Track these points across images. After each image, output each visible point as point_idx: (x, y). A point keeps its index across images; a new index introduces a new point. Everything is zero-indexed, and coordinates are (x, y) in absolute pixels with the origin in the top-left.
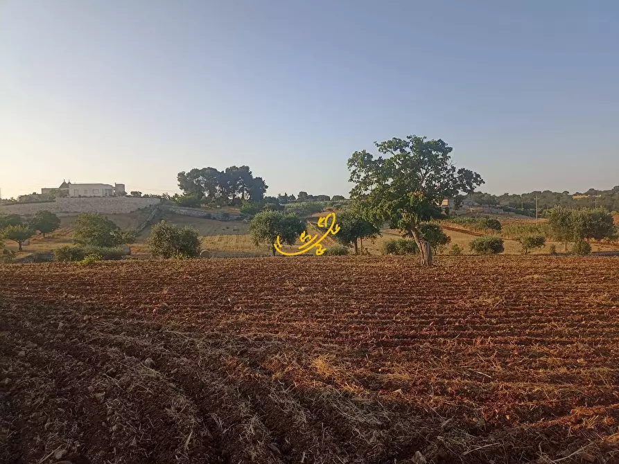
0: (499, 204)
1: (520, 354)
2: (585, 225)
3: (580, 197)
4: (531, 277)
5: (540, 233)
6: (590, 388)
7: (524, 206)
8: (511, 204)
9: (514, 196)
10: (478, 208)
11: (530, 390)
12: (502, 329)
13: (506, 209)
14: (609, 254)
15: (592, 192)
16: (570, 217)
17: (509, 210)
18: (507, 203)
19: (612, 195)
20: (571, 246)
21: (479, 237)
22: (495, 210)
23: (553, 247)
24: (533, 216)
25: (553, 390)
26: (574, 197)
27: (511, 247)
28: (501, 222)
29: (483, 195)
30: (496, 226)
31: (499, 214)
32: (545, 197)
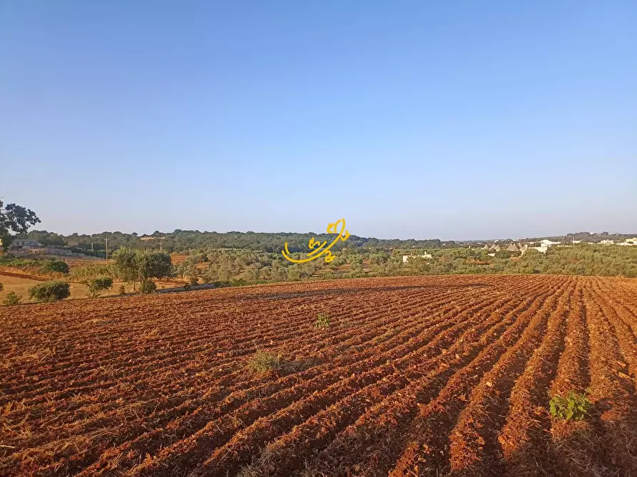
0: (66, 244)
1: (58, 410)
2: (148, 265)
3: (147, 238)
4: (90, 321)
5: (110, 274)
6: (122, 427)
7: (92, 247)
8: (81, 245)
9: (84, 236)
10: (43, 249)
11: (60, 448)
12: (45, 385)
13: (74, 250)
14: (170, 291)
15: (157, 234)
16: (134, 258)
17: (78, 252)
18: (76, 244)
20: (139, 285)
21: (41, 282)
22: (62, 252)
23: (123, 288)
24: (103, 256)
25: (85, 440)
26: (143, 239)
27: (78, 291)
28: (69, 265)
29: (48, 235)
30: (63, 269)
31: (66, 256)
32: (115, 238)
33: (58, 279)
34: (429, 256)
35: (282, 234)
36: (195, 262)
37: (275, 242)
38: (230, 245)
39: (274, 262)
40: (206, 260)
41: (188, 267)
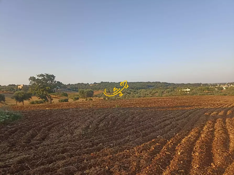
0: (67, 87)
3: (92, 85)
7: (75, 88)
8: (71, 88)
9: (72, 84)
10: (60, 89)
13: (69, 89)
15: (95, 83)
17: (70, 90)
18: (70, 87)
22: (66, 90)
24: (78, 91)
26: (90, 85)
28: (68, 94)
30: (66, 95)
32: (82, 85)
33: (64, 98)
34: (189, 90)
35: (138, 82)
37: (135, 85)
39: (132, 93)
40: (110, 92)
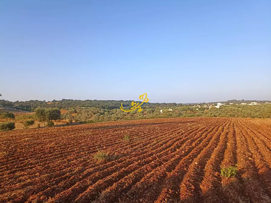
0: (14, 106)
1: (9, 179)
2: (50, 114)
3: (50, 103)
4: (24, 139)
5: (33, 119)
6: (38, 185)
7: (26, 107)
8: (20, 106)
9: (22, 102)
10: (3, 108)
11: (10, 196)
12: (3, 168)
13: (17, 108)
14: (60, 126)
15: (54, 101)
16: (44, 111)
17: (19, 109)
18: (18, 105)
19: (61, 103)
20: (46, 123)
21: (2, 122)
22: (12, 109)
23: (39, 125)
24: (30, 111)
25: (21, 192)
26: (48, 103)
27: (19, 126)
28: (15, 115)
29: (5, 101)
30: (12, 116)
31: (13, 111)
32: (35, 103)
33: (10, 121)
34: (171, 110)
35: (109, 101)
36: (71, 113)
37: (106, 104)
38: (87, 105)
39: (106, 113)
40: (76, 112)
41: (68, 115)
